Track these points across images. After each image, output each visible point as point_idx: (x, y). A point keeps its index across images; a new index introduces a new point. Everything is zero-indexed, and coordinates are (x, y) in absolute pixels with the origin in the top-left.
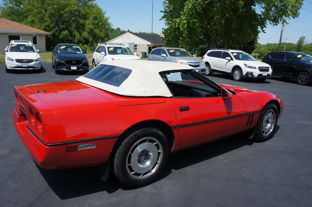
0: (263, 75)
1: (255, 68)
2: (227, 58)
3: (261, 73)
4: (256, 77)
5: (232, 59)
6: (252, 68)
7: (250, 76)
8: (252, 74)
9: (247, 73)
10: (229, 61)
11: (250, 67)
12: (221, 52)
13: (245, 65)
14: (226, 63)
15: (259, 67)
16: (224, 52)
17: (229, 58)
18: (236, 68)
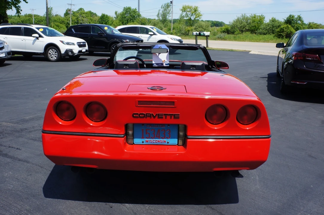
0: (82, 51)
1: (73, 44)
2: (33, 35)
3: (80, 49)
4: (76, 54)
5: (40, 36)
6: (71, 45)
7: (70, 54)
8: (71, 51)
9: (67, 51)
10: (37, 38)
11: (68, 44)
12: (20, 28)
13: (62, 42)
14: (32, 41)
15: (78, 43)
16: (25, 28)
17: (37, 35)
18: (50, 46)
